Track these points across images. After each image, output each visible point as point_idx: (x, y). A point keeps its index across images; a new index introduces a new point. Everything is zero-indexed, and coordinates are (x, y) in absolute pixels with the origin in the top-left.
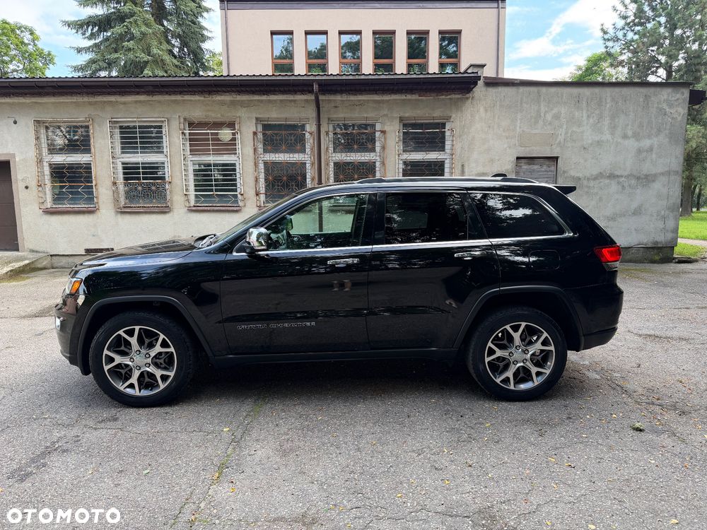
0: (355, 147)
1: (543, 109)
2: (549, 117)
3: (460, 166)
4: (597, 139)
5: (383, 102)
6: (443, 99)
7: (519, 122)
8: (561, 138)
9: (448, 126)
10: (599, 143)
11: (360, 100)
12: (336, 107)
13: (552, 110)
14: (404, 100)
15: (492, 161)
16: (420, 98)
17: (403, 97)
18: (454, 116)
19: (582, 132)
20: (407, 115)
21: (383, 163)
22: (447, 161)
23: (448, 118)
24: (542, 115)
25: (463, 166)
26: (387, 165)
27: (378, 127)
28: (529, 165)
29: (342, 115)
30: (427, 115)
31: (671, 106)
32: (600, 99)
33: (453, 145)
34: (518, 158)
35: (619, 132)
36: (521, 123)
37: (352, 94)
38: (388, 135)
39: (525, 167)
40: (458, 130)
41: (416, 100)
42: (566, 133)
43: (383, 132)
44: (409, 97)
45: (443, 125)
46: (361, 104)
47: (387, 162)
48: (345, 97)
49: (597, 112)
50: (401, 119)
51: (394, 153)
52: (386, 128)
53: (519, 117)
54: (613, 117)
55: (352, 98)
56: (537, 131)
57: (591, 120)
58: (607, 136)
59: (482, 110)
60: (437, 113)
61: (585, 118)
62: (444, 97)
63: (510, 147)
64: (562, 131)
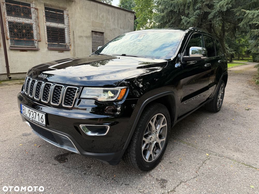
0: (22, 14)
1: (99, 13)
2: (101, 17)
3: (72, 32)
4: (114, 27)
7: (91, 16)
8: (104, 25)
9: (65, 13)
10: (115, 29)
13: (101, 13)
15: (84, 31)
18: (68, 8)
19: (110, 24)
20: (48, 3)
21: (38, 26)
22: (66, 29)
23: (65, 9)
24: (99, 15)
25: (73, 32)
26: (40, 27)
27: (33, 5)
28: (95, 34)
30: (57, 5)
31: (131, 19)
32: (114, 12)
33: (69, 22)
34: (92, 31)
35: (119, 26)
36: (92, 17)
38: (39, 11)
39: (94, 35)
40: (70, 15)
42: (106, 24)
43: (37, 9)
45: (62, 12)
47: (40, 25)
49: (114, 17)
50: (45, 5)
51: (43, 21)
52: (38, 7)
53: (91, 14)
54: (118, 20)
56: (97, 21)
57: (112, 20)
58: (116, 27)
59: (79, 8)
60: (61, 5)
61: (111, 19)
63: (89, 26)
64: (104, 23)
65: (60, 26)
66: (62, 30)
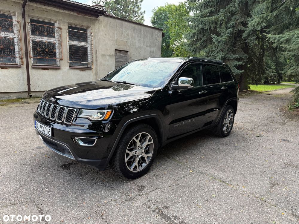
0: (46, 34)
1: (124, 31)
2: (125, 34)
3: (95, 51)
4: (140, 46)
5: (59, 12)
6: (87, 18)
7: (116, 34)
8: (129, 43)
9: (89, 31)
10: (140, 47)
11: (47, 9)
12: (33, 10)
13: (126, 31)
14: (69, 14)
15: (107, 50)
16: (77, 15)
17: (69, 12)
18: (92, 27)
19: (136, 42)
20: (71, 22)
21: (61, 45)
22: (89, 47)
23: (89, 27)
24: (123, 33)
25: (96, 50)
26: (63, 46)
27: (56, 25)
28: (119, 53)
29: (37, 15)
30: (80, 24)
31: (158, 37)
32: (140, 30)
33: (92, 40)
34: (116, 50)
35: (145, 44)
36: (116, 35)
37: (43, 5)
38: (62, 30)
39: (118, 54)
40: (94, 34)
41: (75, 15)
42: (131, 42)
43: (60, 28)
44: (72, 13)
45: (86, 30)
46: (48, 11)
47: (62, 44)
48: (39, 5)
49: (139, 35)
50: (69, 24)
51: (66, 40)
52: (61, 27)
53: (116, 32)
54: (144, 38)
55: (43, 7)
56: (122, 39)
57: (138, 38)
58: (142, 45)
59: (102, 26)
60: (85, 24)
61: (136, 37)
62: (87, 17)
63: (113, 45)
64: (129, 41)
65: (83, 44)
66: (85, 49)
